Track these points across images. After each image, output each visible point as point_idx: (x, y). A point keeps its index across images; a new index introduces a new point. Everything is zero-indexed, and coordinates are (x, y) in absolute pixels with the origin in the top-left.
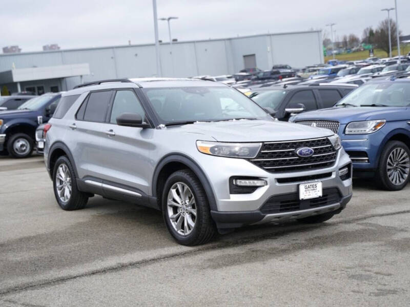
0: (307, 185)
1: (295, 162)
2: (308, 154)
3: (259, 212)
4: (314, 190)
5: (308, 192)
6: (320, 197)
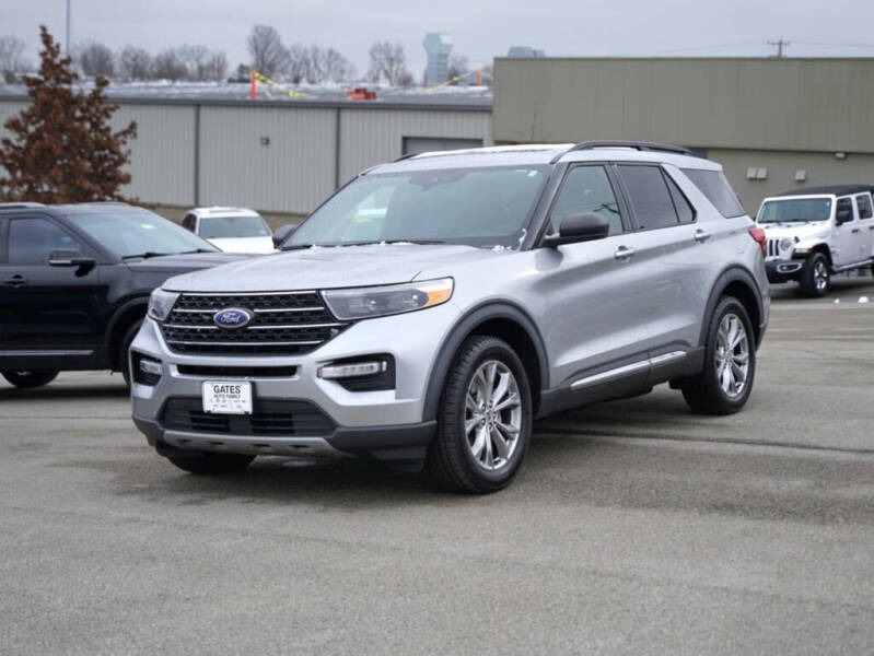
0: (220, 386)
1: (211, 335)
2: (233, 323)
3: (154, 422)
4: (234, 397)
5: (221, 399)
6: (247, 413)
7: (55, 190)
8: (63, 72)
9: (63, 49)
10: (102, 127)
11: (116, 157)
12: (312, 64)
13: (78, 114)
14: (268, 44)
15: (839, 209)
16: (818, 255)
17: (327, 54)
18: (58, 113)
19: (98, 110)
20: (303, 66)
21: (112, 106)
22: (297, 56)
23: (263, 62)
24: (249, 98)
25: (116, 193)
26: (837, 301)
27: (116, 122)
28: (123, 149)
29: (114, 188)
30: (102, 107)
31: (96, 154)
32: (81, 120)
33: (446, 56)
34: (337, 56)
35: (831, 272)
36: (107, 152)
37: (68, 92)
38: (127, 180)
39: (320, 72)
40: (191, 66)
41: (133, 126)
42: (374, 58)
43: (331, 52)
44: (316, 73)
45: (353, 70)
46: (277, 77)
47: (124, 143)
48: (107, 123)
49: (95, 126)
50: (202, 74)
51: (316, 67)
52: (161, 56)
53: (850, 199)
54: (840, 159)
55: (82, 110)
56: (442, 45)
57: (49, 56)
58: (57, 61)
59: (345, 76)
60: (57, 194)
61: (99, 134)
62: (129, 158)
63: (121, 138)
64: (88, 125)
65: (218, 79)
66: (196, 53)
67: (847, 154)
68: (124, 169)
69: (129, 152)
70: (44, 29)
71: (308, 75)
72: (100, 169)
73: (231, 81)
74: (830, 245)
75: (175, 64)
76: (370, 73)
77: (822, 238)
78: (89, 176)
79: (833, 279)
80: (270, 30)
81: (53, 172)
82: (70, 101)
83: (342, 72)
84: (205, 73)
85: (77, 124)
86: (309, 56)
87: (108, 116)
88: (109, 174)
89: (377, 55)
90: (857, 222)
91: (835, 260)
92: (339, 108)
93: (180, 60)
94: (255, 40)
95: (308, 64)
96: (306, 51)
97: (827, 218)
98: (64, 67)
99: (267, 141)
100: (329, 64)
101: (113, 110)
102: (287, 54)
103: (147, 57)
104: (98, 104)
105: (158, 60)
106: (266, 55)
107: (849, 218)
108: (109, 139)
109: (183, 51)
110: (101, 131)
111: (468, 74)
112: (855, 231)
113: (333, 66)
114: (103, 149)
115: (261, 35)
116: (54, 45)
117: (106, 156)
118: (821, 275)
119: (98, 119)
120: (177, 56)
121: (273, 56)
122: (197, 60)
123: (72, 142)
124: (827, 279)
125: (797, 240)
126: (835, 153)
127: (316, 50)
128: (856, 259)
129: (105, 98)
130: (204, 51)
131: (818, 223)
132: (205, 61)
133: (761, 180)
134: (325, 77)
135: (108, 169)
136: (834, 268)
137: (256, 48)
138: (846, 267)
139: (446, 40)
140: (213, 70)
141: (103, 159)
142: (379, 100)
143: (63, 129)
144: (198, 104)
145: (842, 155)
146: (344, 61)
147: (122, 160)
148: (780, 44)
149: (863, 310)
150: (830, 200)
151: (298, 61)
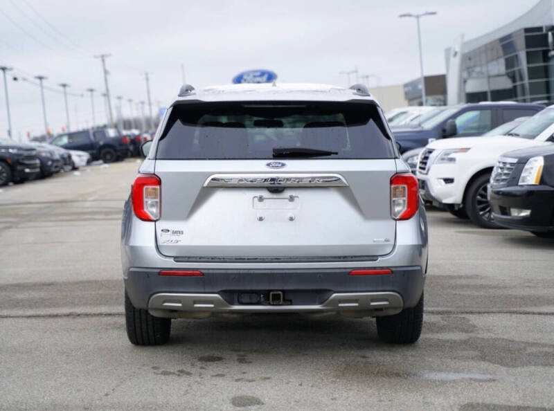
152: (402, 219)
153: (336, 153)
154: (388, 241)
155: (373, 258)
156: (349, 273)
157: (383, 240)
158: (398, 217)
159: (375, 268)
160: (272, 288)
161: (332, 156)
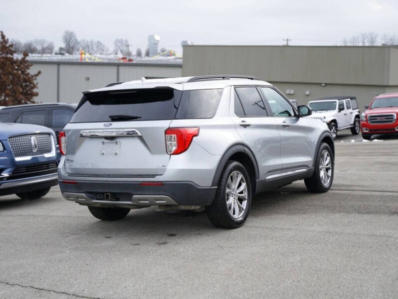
7: (7, 99)
8: (10, 50)
9: (10, 41)
10: (26, 73)
11: (32, 85)
12: (90, 47)
13: (16, 67)
14: (71, 39)
15: (339, 105)
16: (333, 123)
17: (96, 43)
18: (8, 67)
19: (24, 66)
20: (87, 48)
21: (30, 64)
22: (84, 44)
23: (69, 47)
24: (80, 61)
25: (32, 100)
26: (342, 142)
27: (32, 71)
28: (35, 82)
29: (31, 98)
30: (26, 65)
31: (24, 84)
32: (18, 70)
33: (156, 44)
34: (101, 44)
35: (337, 130)
36: (28, 83)
37: (12, 58)
38: (37, 95)
39: (94, 50)
40: (39, 48)
41: (39, 73)
42: (116, 45)
43: (98, 42)
44: (92, 51)
45: (108, 50)
46: (75, 52)
47: (36, 79)
48: (28, 71)
49: (23, 72)
50: (43, 51)
51: (92, 48)
52: (26, 43)
53: (343, 102)
54: (323, 86)
55: (18, 66)
56: (156, 40)
57: (4, 44)
58: (7, 45)
59: (104, 52)
60: (9, 101)
61: (25, 76)
62: (38, 86)
63: (34, 77)
64: (20, 72)
65: (51, 53)
66: (41, 42)
67: (326, 84)
68: (35, 90)
69: (37, 83)
70: (2, 32)
71: (89, 51)
72: (25, 91)
73: (56, 54)
74: (337, 120)
75: (32, 47)
76: (114, 51)
77: (334, 117)
78: (21, 93)
79: (339, 133)
80: (72, 33)
81: (7, 92)
82: (13, 62)
83: (103, 50)
84: (45, 51)
85: (15, 72)
86: (89, 44)
87: (28, 69)
88: (29, 92)
89: (117, 44)
90: (345, 111)
91: (339, 126)
92: (118, 65)
93: (34, 45)
94: (66, 37)
95: (88, 47)
96: (88, 42)
97: (335, 109)
98: (11, 48)
99: (88, 79)
100: (97, 47)
101: (30, 66)
102: (79, 43)
103: (21, 44)
104: (24, 64)
105: (25, 45)
106: (70, 43)
107: (343, 109)
108: (29, 78)
109: (36, 41)
110: (26, 75)
111: (167, 52)
112: (345, 114)
113: (99, 48)
114: (27, 82)
115: (68, 35)
116: (6, 39)
117: (28, 85)
118: (334, 132)
119: (24, 69)
120: (33, 44)
121: (73, 43)
122: (42, 45)
123: (13, 79)
124: (336, 133)
125: (325, 118)
126: (321, 84)
127: (92, 42)
128: (345, 125)
129: (27, 61)
130: (45, 41)
131: (332, 111)
132: (45, 45)
133: (292, 94)
134: (96, 52)
135: (29, 90)
136: (338, 129)
137: (66, 40)
138: (342, 128)
139: (157, 38)
140: (48, 49)
141: (27, 86)
142: (134, 62)
143: (10, 73)
144: (59, 64)
145: (324, 85)
146: (104, 46)
147: (34, 87)
148: (287, 40)
149: (353, 145)
150: (336, 102)
151: (84, 46)
152: (173, 154)
153: (140, 118)
154: (165, 166)
155: (154, 176)
156: (140, 184)
157: (161, 166)
158: (172, 153)
159: (154, 182)
160: (106, 191)
161: (139, 119)
